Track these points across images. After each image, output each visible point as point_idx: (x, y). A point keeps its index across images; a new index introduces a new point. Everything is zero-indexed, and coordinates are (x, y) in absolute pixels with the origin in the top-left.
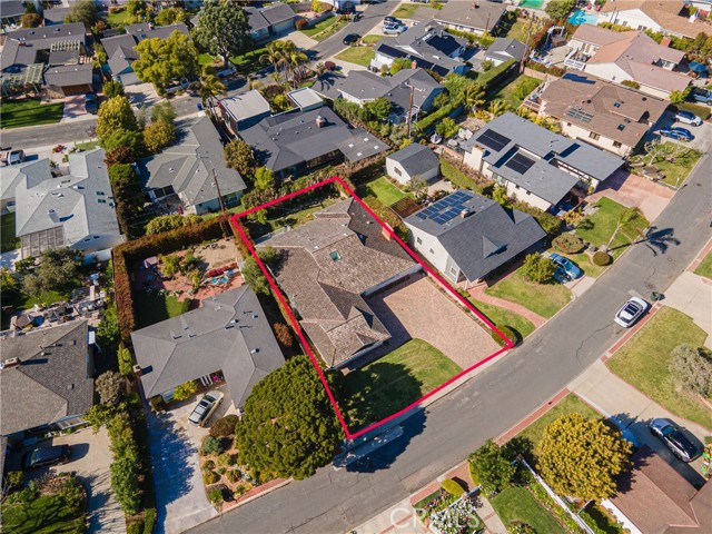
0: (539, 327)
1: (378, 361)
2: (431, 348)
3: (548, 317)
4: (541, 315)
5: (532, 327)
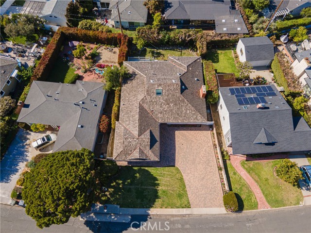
0: (261, 209)
1: (146, 168)
2: (181, 180)
3: (272, 206)
4: (268, 202)
5: (255, 206)
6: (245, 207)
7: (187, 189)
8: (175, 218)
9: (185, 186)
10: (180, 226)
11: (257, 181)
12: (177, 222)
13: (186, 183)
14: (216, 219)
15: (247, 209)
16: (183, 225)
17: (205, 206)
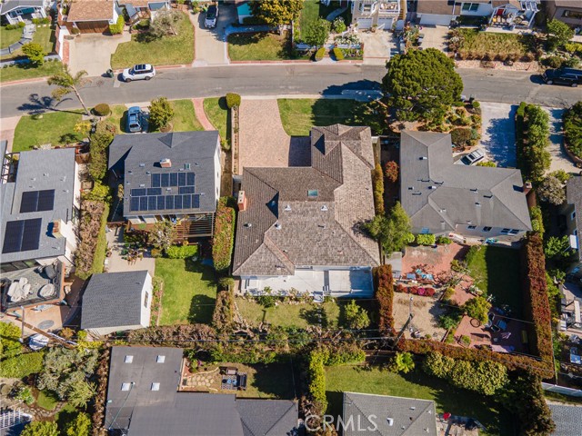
2: (284, 123)
3: (189, 100)
5: (205, 101)
7: (279, 114)
8: (294, 92)
9: (281, 117)
11: (196, 120)
13: (279, 120)
15: (217, 98)
16: (287, 88)
17: (261, 101)
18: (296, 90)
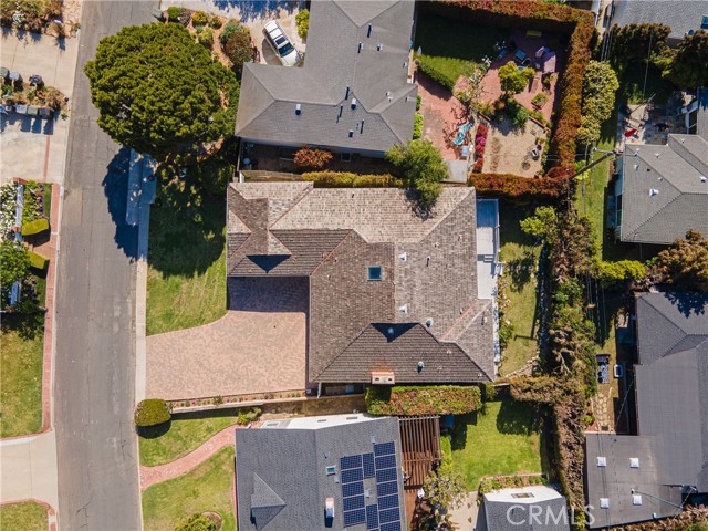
0: (140, 470)
2: (200, 321)
3: (144, 492)
6: (145, 441)
8: (130, 306)
9: (187, 327)
10: (117, 314)
11: (192, 473)
12: (124, 310)
13: (194, 330)
14: (126, 381)
15: (141, 443)
16: (118, 319)
17: (149, 363)
18: (123, 303)
